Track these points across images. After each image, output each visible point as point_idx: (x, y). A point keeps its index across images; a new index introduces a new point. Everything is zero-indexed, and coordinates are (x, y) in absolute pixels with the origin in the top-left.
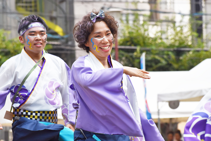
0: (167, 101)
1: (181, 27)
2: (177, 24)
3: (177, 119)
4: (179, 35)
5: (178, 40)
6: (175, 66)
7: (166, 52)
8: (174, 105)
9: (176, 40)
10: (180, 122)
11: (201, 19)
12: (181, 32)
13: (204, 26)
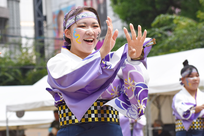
0: (14, 111)
1: (27, 49)
2: (23, 46)
3: (23, 126)
4: (25, 55)
5: (24, 60)
6: (22, 81)
7: (14, 70)
8: (20, 114)
9: (22, 60)
10: (26, 129)
11: (43, 42)
12: (27, 53)
13: (46, 47)
